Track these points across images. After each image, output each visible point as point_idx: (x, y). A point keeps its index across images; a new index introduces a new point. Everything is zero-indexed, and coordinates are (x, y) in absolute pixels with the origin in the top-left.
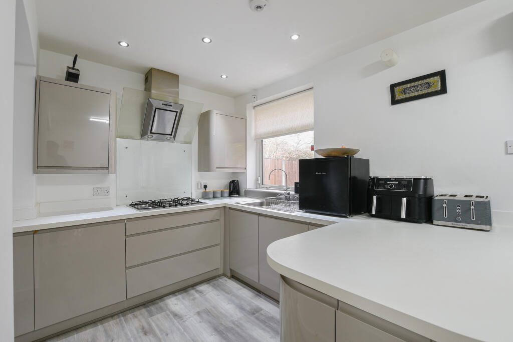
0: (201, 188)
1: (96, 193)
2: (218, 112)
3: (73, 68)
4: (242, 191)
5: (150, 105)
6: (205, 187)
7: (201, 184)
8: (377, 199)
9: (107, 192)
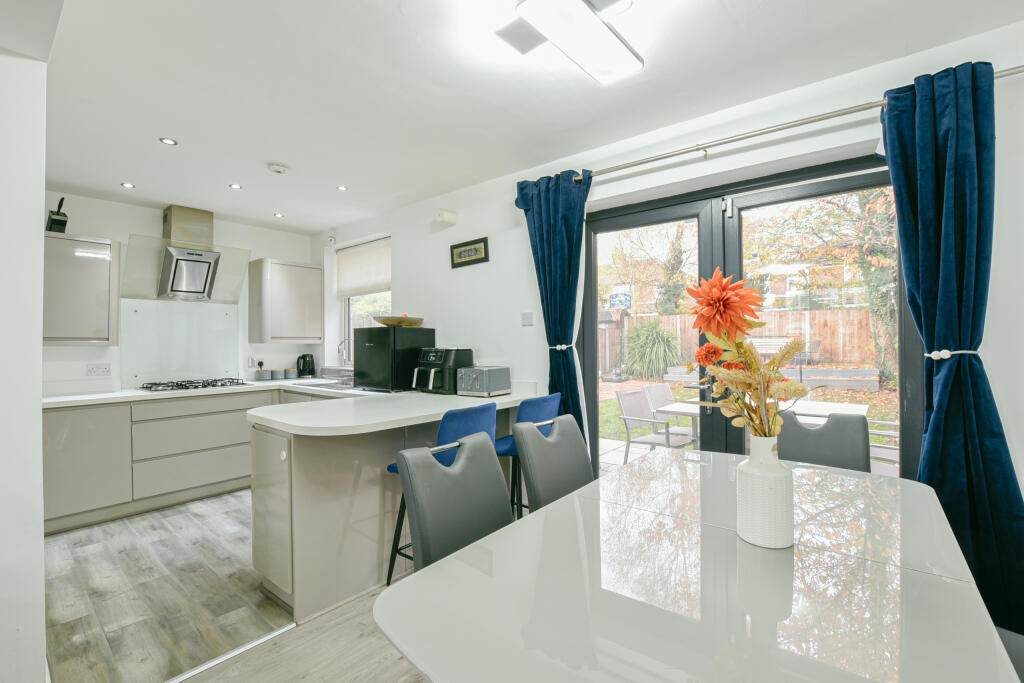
0: (253, 366)
1: (90, 371)
2: (275, 261)
3: (58, 213)
4: (318, 368)
5: (169, 256)
6: (261, 364)
7: (253, 360)
8: (419, 372)
9: (107, 370)
